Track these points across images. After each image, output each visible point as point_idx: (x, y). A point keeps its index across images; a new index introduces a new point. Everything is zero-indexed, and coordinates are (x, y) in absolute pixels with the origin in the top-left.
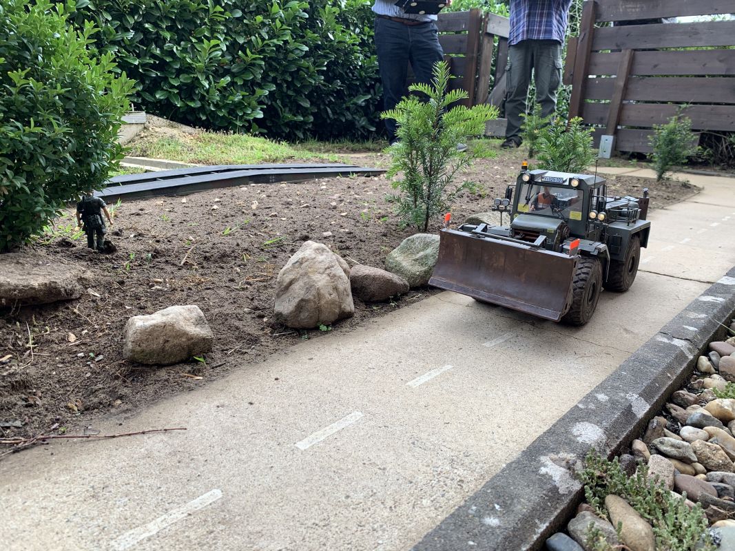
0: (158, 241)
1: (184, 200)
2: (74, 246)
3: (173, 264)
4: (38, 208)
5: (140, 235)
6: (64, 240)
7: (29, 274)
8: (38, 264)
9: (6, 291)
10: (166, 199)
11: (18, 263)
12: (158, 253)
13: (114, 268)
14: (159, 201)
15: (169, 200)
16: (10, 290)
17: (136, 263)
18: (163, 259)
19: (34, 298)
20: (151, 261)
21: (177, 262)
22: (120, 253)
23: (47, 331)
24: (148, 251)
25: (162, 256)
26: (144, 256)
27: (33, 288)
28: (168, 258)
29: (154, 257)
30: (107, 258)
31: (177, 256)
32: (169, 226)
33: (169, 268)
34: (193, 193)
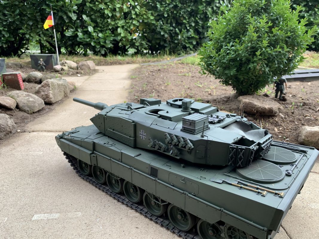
0: (303, 99)
1: (309, 83)
2: (269, 97)
3: (313, 110)
4: (269, 80)
5: (294, 96)
6: (266, 94)
7: (263, 103)
8: (264, 101)
9: (257, 108)
10: (300, 82)
11: (258, 99)
12: (305, 104)
13: (286, 107)
14: (298, 83)
15: (302, 83)
16: (258, 108)
17: (295, 107)
18: (307, 107)
19: (264, 112)
20: (302, 107)
21: (314, 109)
22: (288, 102)
23: (267, 125)
24: (300, 103)
25: (307, 105)
26: (299, 104)
27: (266, 109)
28: (310, 107)
29: (303, 105)
30: (283, 103)
31: (314, 107)
32: (305, 94)
33: (311, 111)
34: (313, 81)
